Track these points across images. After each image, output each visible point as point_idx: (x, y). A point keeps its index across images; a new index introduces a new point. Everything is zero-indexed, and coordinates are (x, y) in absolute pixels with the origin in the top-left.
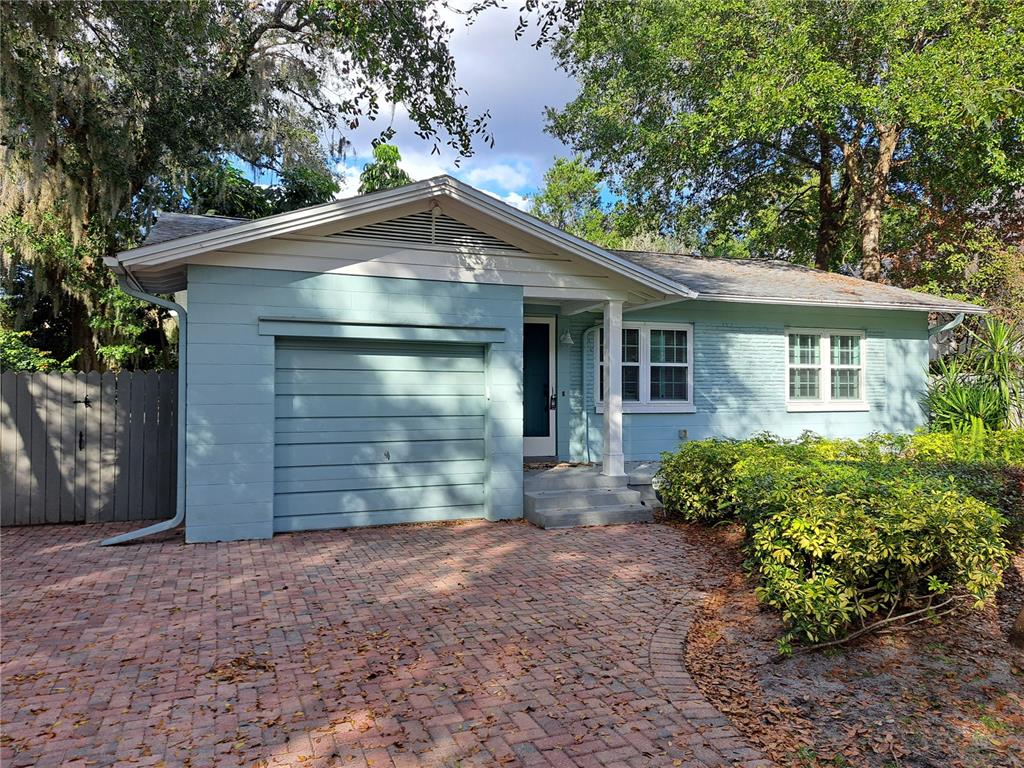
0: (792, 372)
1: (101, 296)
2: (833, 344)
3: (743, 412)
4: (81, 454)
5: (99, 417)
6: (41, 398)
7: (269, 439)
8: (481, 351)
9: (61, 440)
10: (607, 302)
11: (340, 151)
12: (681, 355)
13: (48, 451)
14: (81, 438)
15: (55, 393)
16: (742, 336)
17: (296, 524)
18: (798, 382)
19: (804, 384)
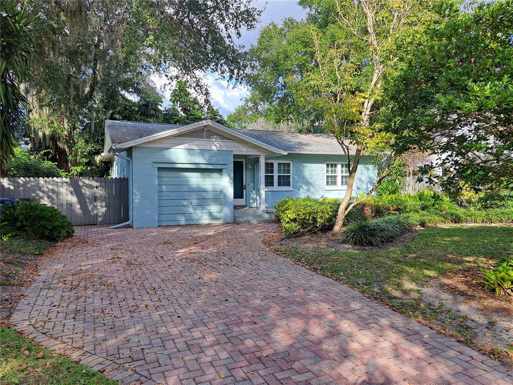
0: (327, 176)
1: (72, 147)
2: (342, 167)
3: (308, 190)
4: (95, 204)
5: (100, 192)
6: (83, 186)
7: (156, 198)
8: (220, 171)
9: (89, 200)
10: (260, 155)
11: (164, 88)
12: (289, 171)
13: (85, 203)
14: (95, 199)
15: (87, 184)
16: (309, 165)
17: (164, 224)
18: (330, 180)
19: (331, 180)
